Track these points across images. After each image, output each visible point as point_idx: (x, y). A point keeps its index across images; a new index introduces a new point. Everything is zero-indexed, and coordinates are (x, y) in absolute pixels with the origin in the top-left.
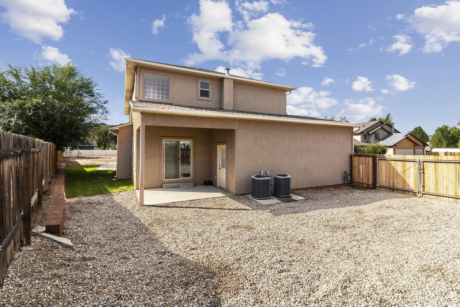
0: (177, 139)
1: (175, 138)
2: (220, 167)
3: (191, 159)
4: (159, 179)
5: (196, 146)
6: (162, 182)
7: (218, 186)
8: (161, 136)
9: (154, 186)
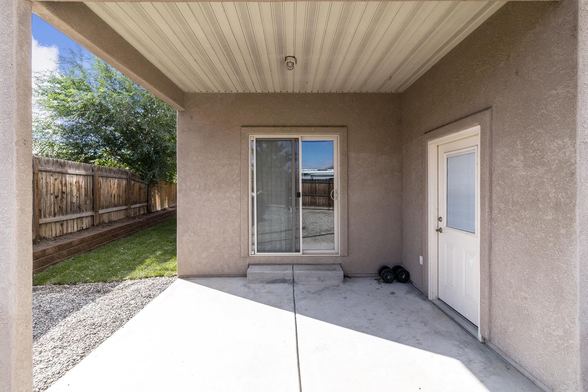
0: (290, 132)
1: (284, 128)
2: (443, 225)
3: (335, 195)
4: (240, 253)
5: (352, 155)
6: (248, 261)
7: (430, 298)
8: (242, 126)
9: (226, 271)
